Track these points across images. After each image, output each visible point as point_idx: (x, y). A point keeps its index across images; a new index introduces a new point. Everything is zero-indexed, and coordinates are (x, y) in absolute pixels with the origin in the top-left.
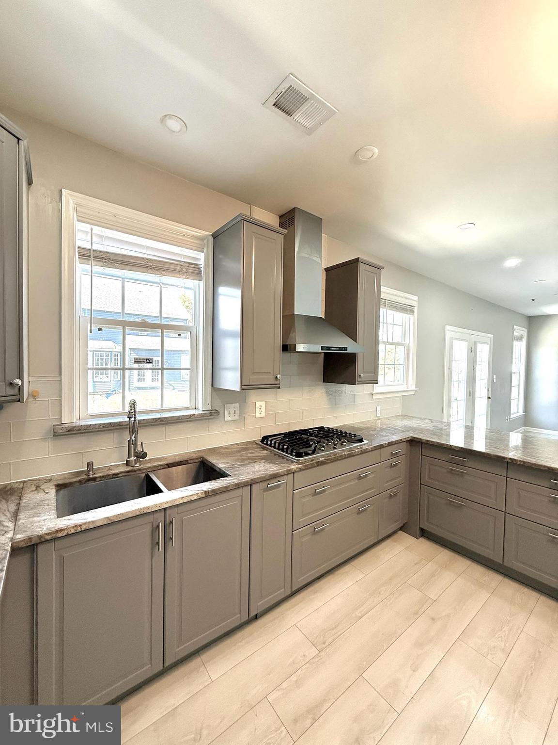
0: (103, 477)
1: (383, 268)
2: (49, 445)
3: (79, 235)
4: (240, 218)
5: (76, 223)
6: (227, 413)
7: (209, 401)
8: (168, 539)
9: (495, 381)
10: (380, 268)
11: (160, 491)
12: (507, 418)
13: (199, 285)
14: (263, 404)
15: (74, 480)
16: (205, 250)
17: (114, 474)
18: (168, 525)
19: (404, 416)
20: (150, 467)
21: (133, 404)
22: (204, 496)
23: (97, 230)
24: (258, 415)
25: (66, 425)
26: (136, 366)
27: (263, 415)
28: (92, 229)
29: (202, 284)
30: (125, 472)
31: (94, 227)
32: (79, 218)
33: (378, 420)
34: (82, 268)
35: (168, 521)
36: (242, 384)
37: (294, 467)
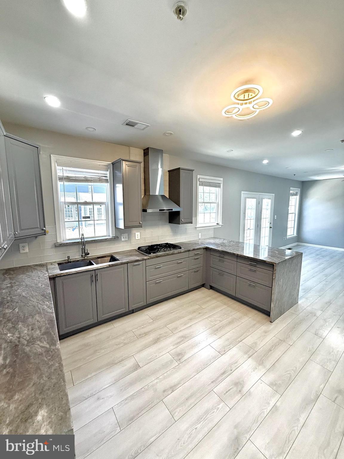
0: (74, 261)
1: (194, 170)
2: (54, 250)
3: (58, 171)
4: (121, 160)
5: (57, 167)
6: (122, 237)
7: (114, 233)
8: (96, 280)
9: (276, 218)
10: (192, 171)
11: (93, 265)
12: (284, 238)
13: (108, 184)
14: (139, 233)
15: (64, 262)
16: (109, 170)
17: (77, 261)
18: (96, 276)
19: (214, 238)
20: (90, 258)
21: (83, 235)
22: (109, 266)
23: (64, 168)
24: (137, 238)
25: (59, 243)
26: (84, 220)
27: (139, 238)
28: (63, 168)
29: (109, 184)
30: (81, 260)
31: (63, 167)
32: (58, 165)
33: (200, 240)
34: (60, 184)
35: (96, 274)
36: (125, 226)
37: (145, 258)
